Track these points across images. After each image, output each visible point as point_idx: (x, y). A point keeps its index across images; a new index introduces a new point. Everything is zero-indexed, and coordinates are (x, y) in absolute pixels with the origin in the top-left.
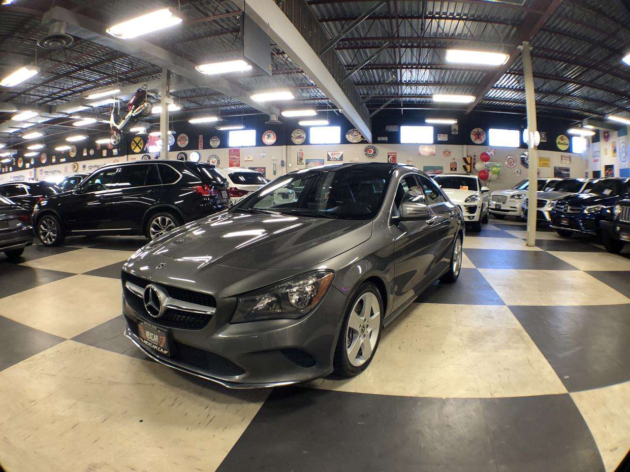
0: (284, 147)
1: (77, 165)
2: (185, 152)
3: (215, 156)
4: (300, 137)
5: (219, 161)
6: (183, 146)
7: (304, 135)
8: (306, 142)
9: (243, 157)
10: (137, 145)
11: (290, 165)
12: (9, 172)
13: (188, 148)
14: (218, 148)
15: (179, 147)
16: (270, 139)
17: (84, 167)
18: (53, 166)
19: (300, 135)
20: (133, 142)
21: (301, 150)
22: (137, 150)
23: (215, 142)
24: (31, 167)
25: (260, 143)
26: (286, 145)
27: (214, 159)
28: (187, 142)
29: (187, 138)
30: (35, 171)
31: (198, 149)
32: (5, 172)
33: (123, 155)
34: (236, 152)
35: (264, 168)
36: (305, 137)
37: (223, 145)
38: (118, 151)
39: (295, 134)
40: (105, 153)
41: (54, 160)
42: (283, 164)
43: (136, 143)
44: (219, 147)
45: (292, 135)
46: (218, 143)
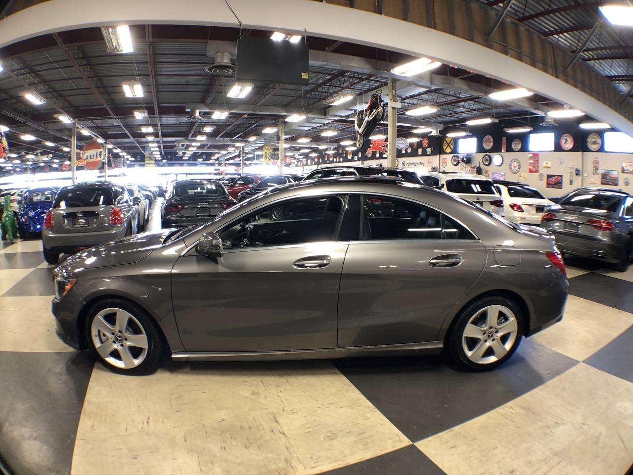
0: (580, 153)
1: (398, 161)
2: (491, 154)
3: (516, 160)
4: (595, 143)
5: (519, 165)
6: (488, 148)
7: (599, 141)
8: (601, 150)
9: (543, 163)
11: (586, 175)
12: (340, 162)
13: (492, 150)
15: (485, 149)
16: (568, 143)
17: (404, 163)
18: (377, 160)
19: (595, 140)
20: (445, 142)
21: (597, 158)
22: (448, 150)
23: (516, 145)
24: (359, 159)
25: (558, 148)
26: (583, 151)
27: (515, 164)
28: (492, 144)
29: (492, 140)
30: (363, 163)
31: (501, 152)
32: (336, 162)
33: (436, 154)
34: (536, 156)
35: (561, 176)
36: (600, 143)
37: (524, 149)
38: (432, 151)
39: (590, 140)
40: (420, 151)
41: (378, 155)
42: (578, 173)
43: (448, 143)
44: (520, 151)
45: (588, 140)
46: (520, 146)
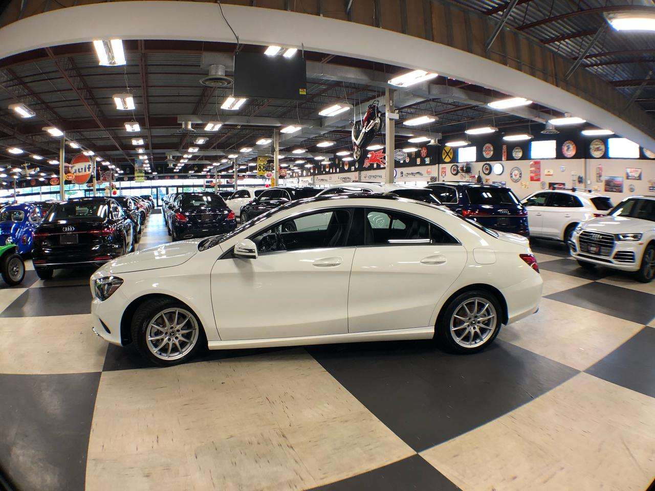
0: (583, 160)
1: (396, 172)
2: (491, 163)
3: (518, 169)
4: (598, 149)
5: (521, 174)
6: (488, 157)
7: (603, 147)
8: (605, 156)
9: (544, 171)
10: (448, 154)
11: (589, 182)
12: (336, 172)
13: (492, 159)
14: (520, 159)
16: (570, 150)
17: (402, 173)
18: (375, 171)
19: (598, 146)
20: (444, 151)
21: (600, 165)
22: (447, 160)
23: (517, 153)
24: (356, 170)
25: (560, 155)
26: (586, 158)
27: (516, 172)
28: (492, 153)
29: (492, 148)
30: (360, 174)
31: (501, 160)
32: (333, 173)
33: (435, 164)
34: (537, 164)
35: (563, 184)
36: (604, 150)
37: (526, 156)
38: (430, 160)
39: (593, 146)
40: (418, 161)
41: (375, 166)
42: (580, 180)
43: (447, 153)
44: (522, 159)
45: (591, 147)
46: (520, 155)
